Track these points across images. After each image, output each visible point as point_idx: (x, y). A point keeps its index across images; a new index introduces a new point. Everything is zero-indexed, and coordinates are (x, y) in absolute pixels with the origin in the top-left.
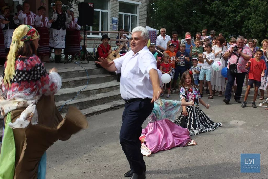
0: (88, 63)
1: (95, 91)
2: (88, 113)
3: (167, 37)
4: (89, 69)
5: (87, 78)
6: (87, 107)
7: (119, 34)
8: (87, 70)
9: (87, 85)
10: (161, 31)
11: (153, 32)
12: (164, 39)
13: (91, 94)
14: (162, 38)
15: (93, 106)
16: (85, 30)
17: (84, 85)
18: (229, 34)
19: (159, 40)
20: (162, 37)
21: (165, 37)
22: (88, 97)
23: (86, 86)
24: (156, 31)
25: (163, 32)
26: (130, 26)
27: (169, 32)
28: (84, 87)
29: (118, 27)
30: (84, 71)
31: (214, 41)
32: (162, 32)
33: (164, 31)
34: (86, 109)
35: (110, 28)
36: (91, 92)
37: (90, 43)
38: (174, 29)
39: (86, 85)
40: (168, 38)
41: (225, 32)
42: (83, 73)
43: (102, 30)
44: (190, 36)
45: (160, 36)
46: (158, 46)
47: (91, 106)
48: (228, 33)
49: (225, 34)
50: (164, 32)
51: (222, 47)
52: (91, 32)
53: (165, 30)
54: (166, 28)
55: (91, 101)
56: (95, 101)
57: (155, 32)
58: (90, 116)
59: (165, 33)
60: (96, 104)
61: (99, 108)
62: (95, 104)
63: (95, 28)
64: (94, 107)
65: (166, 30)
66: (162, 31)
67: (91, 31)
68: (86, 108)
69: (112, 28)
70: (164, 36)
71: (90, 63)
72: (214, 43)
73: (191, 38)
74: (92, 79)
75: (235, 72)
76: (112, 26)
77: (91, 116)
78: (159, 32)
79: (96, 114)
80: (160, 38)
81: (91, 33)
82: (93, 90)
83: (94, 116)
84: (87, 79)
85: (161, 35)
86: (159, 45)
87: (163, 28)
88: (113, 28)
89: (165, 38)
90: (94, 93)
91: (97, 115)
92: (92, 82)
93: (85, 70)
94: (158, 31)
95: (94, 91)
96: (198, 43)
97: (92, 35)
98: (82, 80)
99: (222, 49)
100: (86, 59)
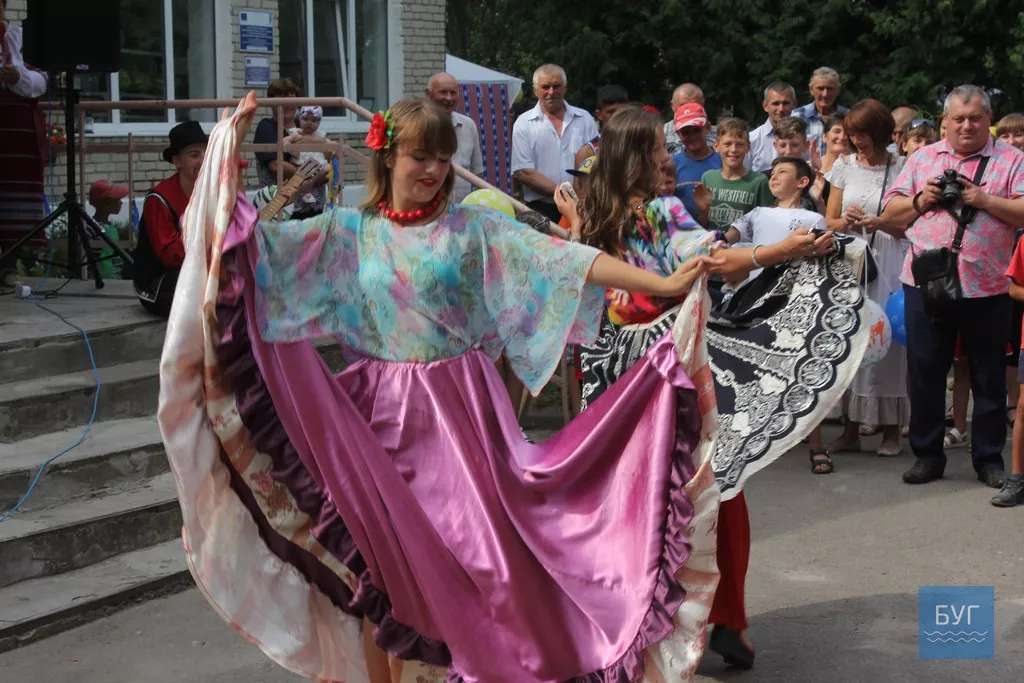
0: (101, 292)
1: (144, 455)
2: (103, 594)
3: (575, 116)
4: (105, 326)
5: (92, 384)
6: (95, 559)
7: (280, 109)
8: (91, 334)
9: (94, 427)
10: (536, 86)
11: (490, 90)
12: (558, 127)
13: (117, 475)
14: (546, 124)
15: (131, 550)
16: (72, 97)
17: (75, 422)
18: (936, 82)
19: (526, 134)
20: (546, 117)
21: (561, 119)
22: (101, 496)
23: (84, 428)
24: (506, 86)
25: (551, 91)
26: (347, 62)
27: (583, 90)
28: (75, 434)
29: (276, 67)
30: (69, 344)
31: (838, 131)
32: (546, 87)
33: (554, 80)
34: (90, 570)
35: (230, 73)
36: (114, 463)
37: (112, 167)
38: (610, 67)
39: (87, 422)
40: (579, 122)
41: (908, 73)
42: (68, 351)
43: (182, 91)
44: (699, 107)
45: (536, 111)
46: (525, 171)
47: (121, 552)
48: (926, 80)
49: (913, 85)
50: (556, 86)
51: (884, 167)
52: (116, 106)
53: (560, 77)
54: (564, 63)
55: (115, 517)
56: (141, 517)
57: (502, 89)
58: (109, 614)
59: (563, 91)
60: (149, 534)
61: (169, 562)
62: (139, 537)
63: (141, 81)
64: (135, 554)
65: (564, 78)
66: (544, 82)
67: (115, 97)
68: (86, 565)
69: (242, 74)
70: (555, 112)
71: (107, 293)
72: (834, 141)
73: (704, 120)
74: (120, 384)
75: (952, 293)
76: (241, 66)
77: (121, 609)
78: (528, 87)
79: (149, 598)
80: (531, 124)
81: (116, 114)
82: (128, 453)
83: (138, 607)
84: (89, 391)
85: (538, 106)
86: (530, 166)
87: (550, 66)
88: (249, 73)
89: (565, 125)
90: (134, 471)
91: (156, 603)
92: (119, 407)
93: (80, 336)
94: (515, 85)
95: (134, 456)
96: (729, 144)
97: (123, 120)
98: (65, 396)
99: (881, 176)
100: (86, 267)
